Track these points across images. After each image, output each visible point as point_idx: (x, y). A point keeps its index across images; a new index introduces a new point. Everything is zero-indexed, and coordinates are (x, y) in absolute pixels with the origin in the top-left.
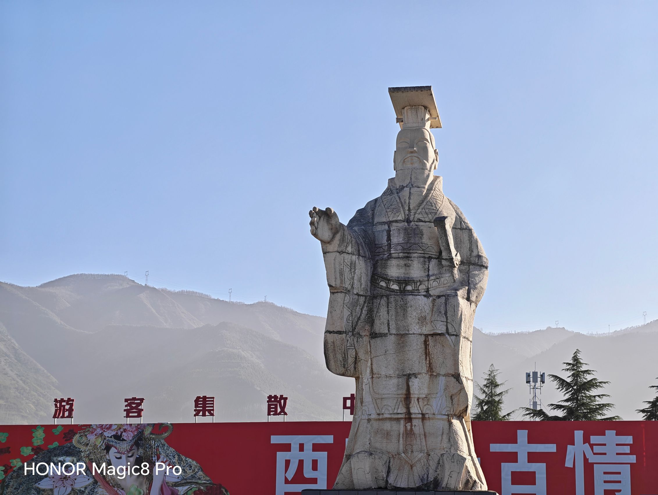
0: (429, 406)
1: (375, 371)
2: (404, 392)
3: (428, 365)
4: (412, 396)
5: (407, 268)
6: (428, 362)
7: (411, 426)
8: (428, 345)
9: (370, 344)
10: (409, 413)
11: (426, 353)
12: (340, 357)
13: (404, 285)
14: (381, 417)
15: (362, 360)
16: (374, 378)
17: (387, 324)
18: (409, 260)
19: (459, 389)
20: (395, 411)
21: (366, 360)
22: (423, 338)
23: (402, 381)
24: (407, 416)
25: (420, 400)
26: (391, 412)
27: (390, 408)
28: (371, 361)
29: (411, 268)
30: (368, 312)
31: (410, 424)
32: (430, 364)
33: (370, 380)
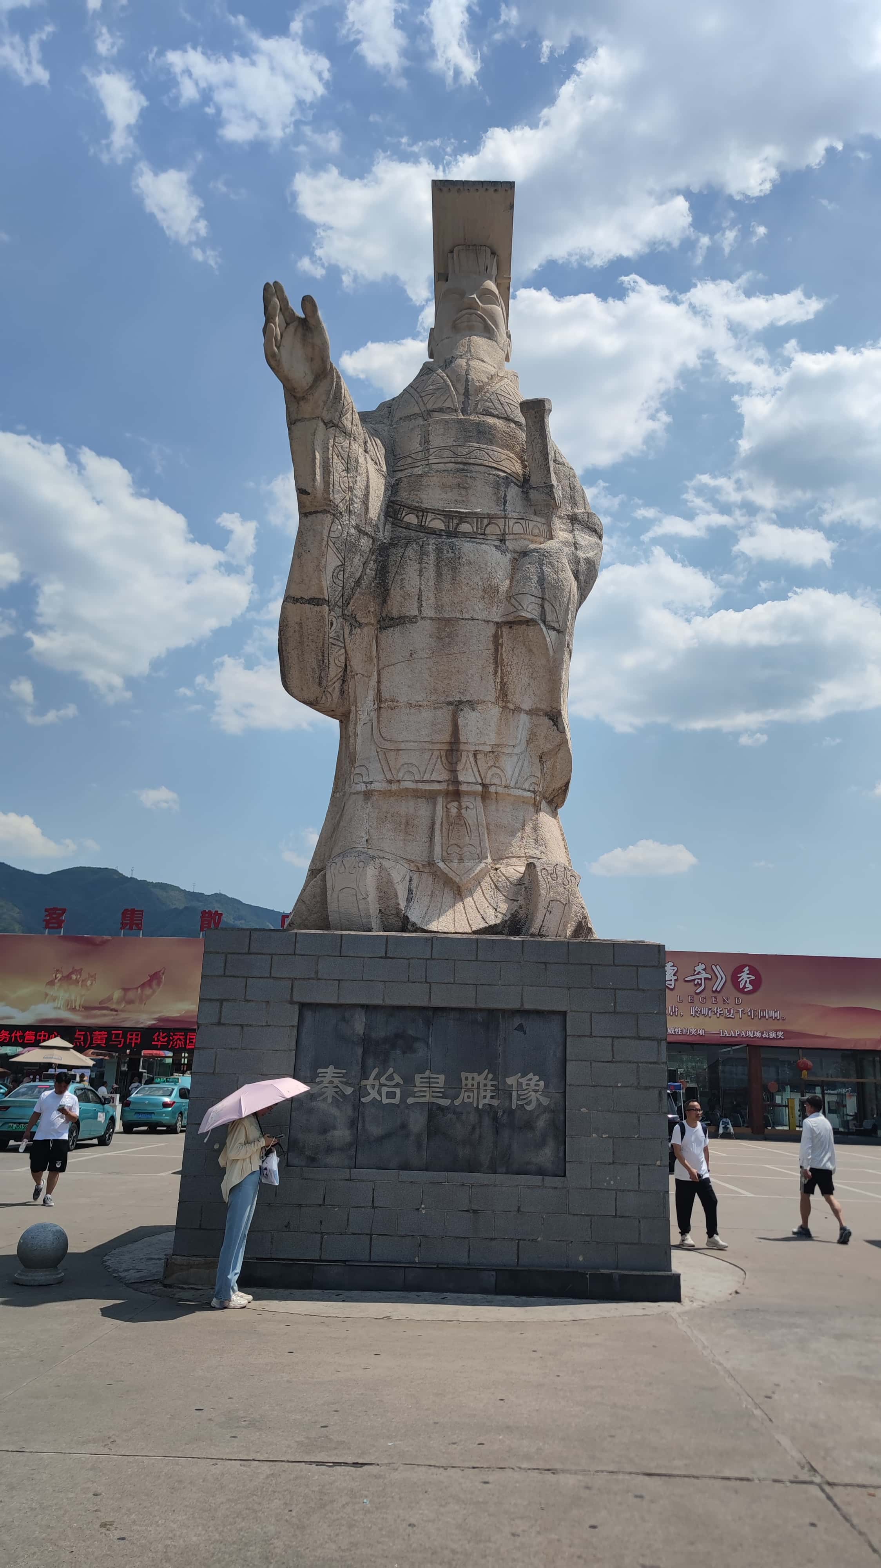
0: (498, 771)
1: (385, 695)
2: (446, 737)
3: (499, 686)
4: (462, 747)
5: (463, 492)
6: (499, 680)
7: (459, 808)
8: (502, 645)
9: (377, 642)
10: (456, 782)
11: (496, 662)
12: (312, 661)
13: (455, 522)
14: (394, 787)
15: (357, 674)
16: (382, 710)
17: (417, 597)
18: (466, 476)
19: (556, 743)
20: (426, 777)
21: (366, 674)
22: (491, 630)
23: (444, 715)
24: (451, 788)
25: (479, 756)
26: (417, 779)
27: (415, 770)
28: (379, 675)
29: (470, 491)
30: (376, 574)
31: (455, 804)
32: (503, 684)
33: (374, 715)
